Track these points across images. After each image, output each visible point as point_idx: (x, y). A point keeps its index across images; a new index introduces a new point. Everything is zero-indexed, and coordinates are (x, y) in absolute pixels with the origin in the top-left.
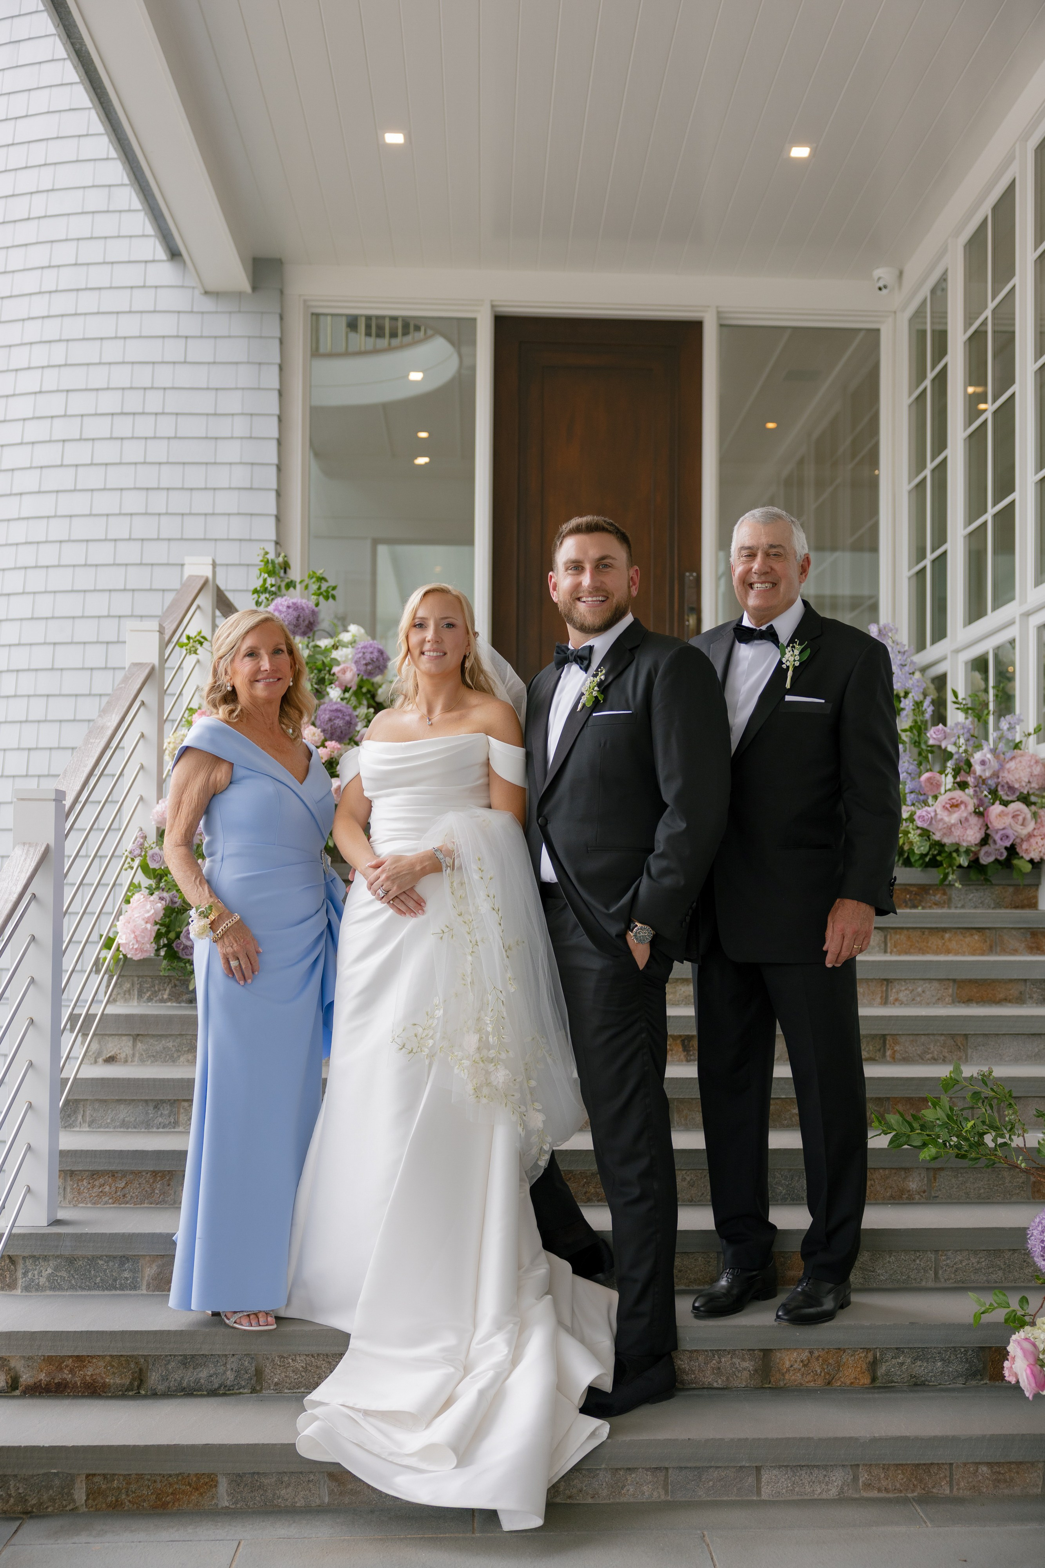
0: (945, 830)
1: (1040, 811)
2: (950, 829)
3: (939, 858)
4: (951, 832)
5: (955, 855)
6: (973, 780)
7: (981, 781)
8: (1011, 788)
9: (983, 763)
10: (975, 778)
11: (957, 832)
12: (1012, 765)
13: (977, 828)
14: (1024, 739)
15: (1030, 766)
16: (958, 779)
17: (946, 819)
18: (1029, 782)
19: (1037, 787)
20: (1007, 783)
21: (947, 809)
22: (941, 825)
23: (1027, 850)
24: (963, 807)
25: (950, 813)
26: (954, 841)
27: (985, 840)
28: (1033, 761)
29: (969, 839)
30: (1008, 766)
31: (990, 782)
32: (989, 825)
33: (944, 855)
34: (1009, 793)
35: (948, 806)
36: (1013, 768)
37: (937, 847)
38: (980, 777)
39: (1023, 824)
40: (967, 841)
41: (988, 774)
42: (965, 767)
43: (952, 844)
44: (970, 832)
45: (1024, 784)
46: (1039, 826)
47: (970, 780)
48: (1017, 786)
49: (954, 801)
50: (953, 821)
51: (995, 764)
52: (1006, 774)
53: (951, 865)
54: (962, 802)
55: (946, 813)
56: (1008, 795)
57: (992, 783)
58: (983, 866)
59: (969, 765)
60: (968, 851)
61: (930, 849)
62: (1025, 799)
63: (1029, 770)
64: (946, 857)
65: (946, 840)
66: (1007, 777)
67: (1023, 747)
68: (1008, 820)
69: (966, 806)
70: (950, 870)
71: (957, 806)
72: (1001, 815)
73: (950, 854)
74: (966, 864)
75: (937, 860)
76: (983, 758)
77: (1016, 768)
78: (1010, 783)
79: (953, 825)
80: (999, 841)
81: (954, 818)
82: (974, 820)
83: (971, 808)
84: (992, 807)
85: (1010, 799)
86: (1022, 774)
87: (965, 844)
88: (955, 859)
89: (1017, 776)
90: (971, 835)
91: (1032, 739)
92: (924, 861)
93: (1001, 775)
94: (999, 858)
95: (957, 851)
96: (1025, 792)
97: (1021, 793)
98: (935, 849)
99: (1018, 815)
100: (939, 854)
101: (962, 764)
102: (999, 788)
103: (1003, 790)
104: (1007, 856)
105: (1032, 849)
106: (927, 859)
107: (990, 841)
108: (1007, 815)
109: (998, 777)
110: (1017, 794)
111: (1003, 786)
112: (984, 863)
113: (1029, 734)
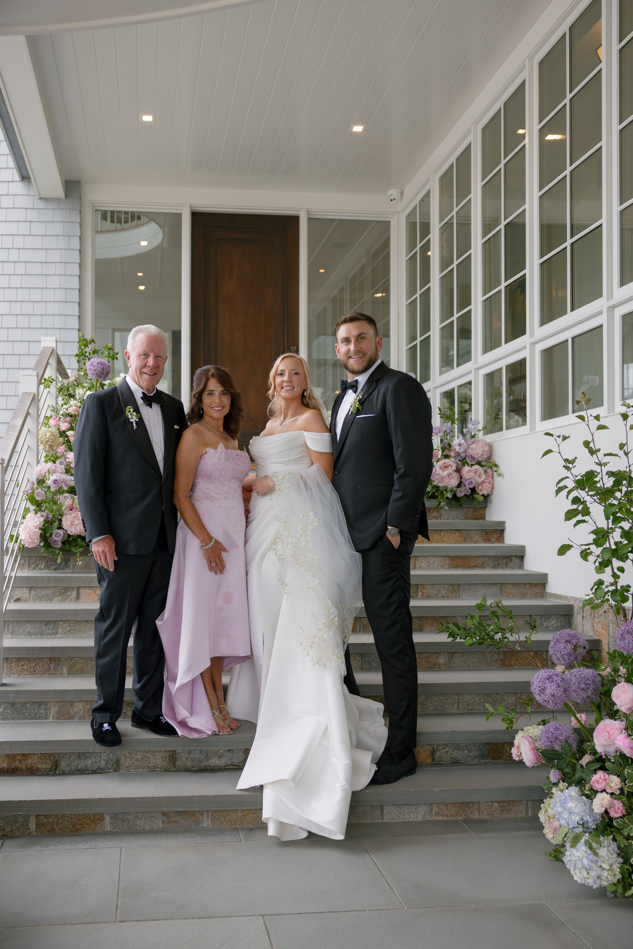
0: (439, 480)
1: (488, 469)
2: (442, 478)
3: (436, 494)
4: (443, 481)
5: (445, 492)
6: (453, 453)
7: (457, 455)
8: (473, 458)
9: (460, 445)
10: (454, 453)
11: (446, 481)
12: (474, 446)
13: (456, 478)
14: (477, 433)
15: (483, 447)
16: (444, 454)
17: (441, 474)
18: (482, 455)
19: (486, 457)
20: (471, 455)
21: (442, 468)
22: (437, 477)
23: (481, 490)
24: (450, 467)
25: (443, 471)
26: (444, 485)
27: (459, 485)
28: (484, 444)
29: (452, 484)
30: (471, 446)
31: (462, 455)
32: (463, 477)
33: (439, 492)
34: (472, 461)
35: (442, 467)
36: (474, 447)
37: (435, 488)
38: (457, 452)
39: (479, 476)
40: (451, 485)
41: (462, 451)
42: (448, 447)
43: (443, 487)
44: (453, 480)
45: (480, 456)
46: (487, 477)
47: (452, 454)
48: (476, 457)
49: (446, 464)
50: (445, 475)
51: (465, 445)
52: (470, 451)
53: (442, 498)
54: (449, 465)
55: (441, 471)
56: (471, 462)
57: (463, 455)
58: (458, 498)
59: (450, 445)
60: (452, 490)
61: (432, 489)
62: (479, 463)
63: (482, 448)
64: (440, 493)
65: (440, 485)
66: (471, 452)
67: (476, 436)
68: (472, 474)
69: (451, 467)
70: (442, 500)
71: (447, 467)
72: (469, 471)
73: (442, 492)
74: (451, 497)
75: (435, 495)
76: (460, 442)
77: (476, 448)
78: (472, 455)
79: (445, 477)
80: (467, 485)
81: (445, 473)
82: (455, 475)
83: (454, 468)
84: (464, 468)
85: (472, 463)
86: (479, 451)
87: (450, 487)
88: (445, 494)
89: (476, 452)
90: (453, 482)
91: (481, 433)
92: (428, 495)
93: (468, 451)
94: (467, 494)
95: (446, 490)
96: (480, 460)
97: (478, 460)
98: (434, 489)
99: (477, 472)
100: (437, 491)
101: (446, 446)
102: (467, 458)
103: (469, 459)
104: (471, 493)
105: (484, 489)
106: (430, 495)
107: (462, 485)
108: (472, 471)
109: (466, 452)
110: (476, 461)
111: (469, 457)
112: (459, 496)
113: (480, 430)
